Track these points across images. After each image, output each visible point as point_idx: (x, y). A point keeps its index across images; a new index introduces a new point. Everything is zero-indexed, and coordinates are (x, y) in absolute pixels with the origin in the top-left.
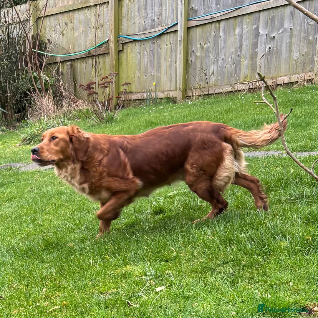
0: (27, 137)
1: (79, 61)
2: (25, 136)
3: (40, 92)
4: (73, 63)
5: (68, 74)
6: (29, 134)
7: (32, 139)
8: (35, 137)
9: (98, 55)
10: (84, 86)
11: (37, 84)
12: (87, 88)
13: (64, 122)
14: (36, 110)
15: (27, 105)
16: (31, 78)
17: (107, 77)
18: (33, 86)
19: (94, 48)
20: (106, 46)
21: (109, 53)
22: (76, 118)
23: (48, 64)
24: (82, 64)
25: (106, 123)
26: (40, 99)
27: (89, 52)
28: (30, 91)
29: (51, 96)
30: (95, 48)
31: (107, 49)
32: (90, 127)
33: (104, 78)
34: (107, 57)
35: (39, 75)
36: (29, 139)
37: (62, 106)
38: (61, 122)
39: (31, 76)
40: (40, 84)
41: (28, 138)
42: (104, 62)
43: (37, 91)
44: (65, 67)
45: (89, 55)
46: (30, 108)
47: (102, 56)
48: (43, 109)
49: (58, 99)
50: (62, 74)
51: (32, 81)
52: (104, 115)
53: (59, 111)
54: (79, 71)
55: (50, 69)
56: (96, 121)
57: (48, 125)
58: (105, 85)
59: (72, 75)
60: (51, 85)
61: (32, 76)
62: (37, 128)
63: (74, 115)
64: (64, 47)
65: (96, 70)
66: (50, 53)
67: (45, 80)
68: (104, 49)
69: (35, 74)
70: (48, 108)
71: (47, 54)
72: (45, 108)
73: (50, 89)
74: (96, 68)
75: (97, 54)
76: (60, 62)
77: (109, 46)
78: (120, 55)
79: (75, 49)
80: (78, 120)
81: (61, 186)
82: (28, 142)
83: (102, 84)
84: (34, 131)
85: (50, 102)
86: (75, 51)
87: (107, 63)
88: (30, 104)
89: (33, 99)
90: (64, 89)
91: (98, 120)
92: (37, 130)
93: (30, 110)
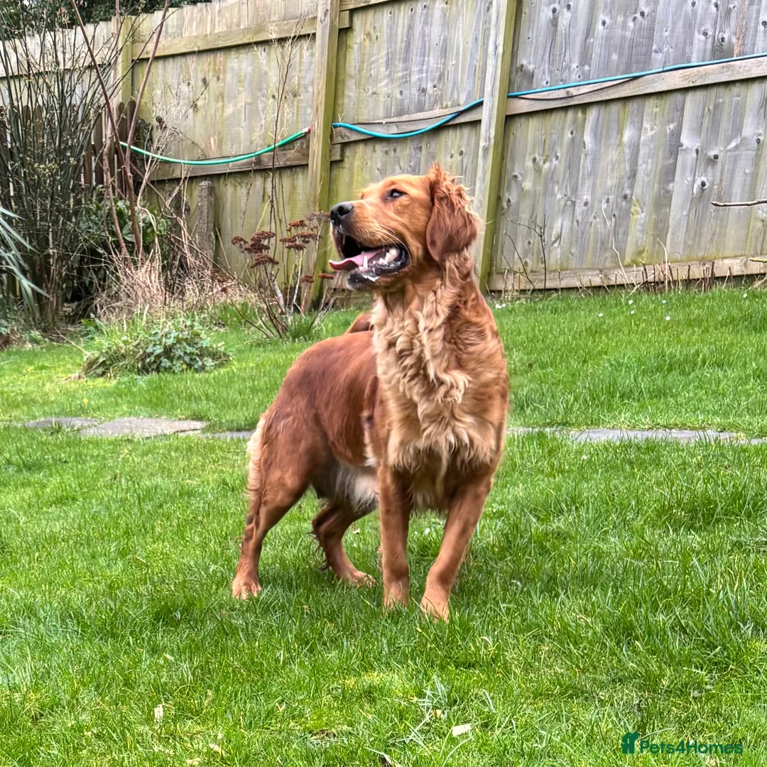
0: (98, 359)
1: (230, 181)
2: (93, 354)
3: (131, 253)
4: (216, 185)
5: (201, 213)
6: (104, 351)
7: (110, 365)
8: (117, 359)
9: (280, 169)
10: (245, 242)
11: (124, 232)
12: (252, 246)
13: (192, 326)
14: (116, 297)
15: (96, 281)
16: (109, 214)
17: (302, 224)
18: (113, 234)
19: (270, 151)
20: (302, 148)
21: (307, 165)
22: (215, 324)
23: (153, 182)
24: (239, 188)
25: (294, 341)
26: (130, 269)
27: (259, 159)
28: (105, 247)
29: (158, 264)
30: (275, 148)
31: (303, 155)
32: (252, 346)
33: (296, 226)
34: (300, 176)
35: (131, 208)
36: (104, 362)
37: (182, 293)
38: (186, 326)
39: (110, 209)
40: (133, 231)
41: (101, 360)
42: (294, 187)
43: (124, 250)
44: (196, 193)
45: (258, 167)
46: (103, 290)
47: (289, 171)
48: (136, 294)
49: (174, 272)
50: (188, 210)
51: (113, 223)
52: (289, 320)
53: (176, 302)
54: (228, 205)
55: (158, 195)
56: (268, 332)
57: (153, 332)
58: (298, 242)
59: (211, 214)
60: (158, 235)
61: (114, 208)
62: (124, 338)
63: (212, 317)
64: (196, 141)
65: (272, 206)
66: (161, 155)
67: (144, 221)
68: (296, 154)
69: (120, 204)
70: (148, 294)
71: (155, 155)
72: (140, 294)
73: (157, 247)
74: (272, 201)
75: (277, 164)
76: (186, 178)
77: (308, 147)
78: (335, 172)
79: (224, 147)
80: (222, 330)
81: (189, 479)
82: (100, 371)
83: (290, 240)
84: (116, 345)
85: (153, 278)
86: (225, 154)
87: (299, 190)
88: (105, 281)
89: (112, 269)
90: (191, 249)
91: (274, 331)
92: (125, 342)
93: (104, 295)
